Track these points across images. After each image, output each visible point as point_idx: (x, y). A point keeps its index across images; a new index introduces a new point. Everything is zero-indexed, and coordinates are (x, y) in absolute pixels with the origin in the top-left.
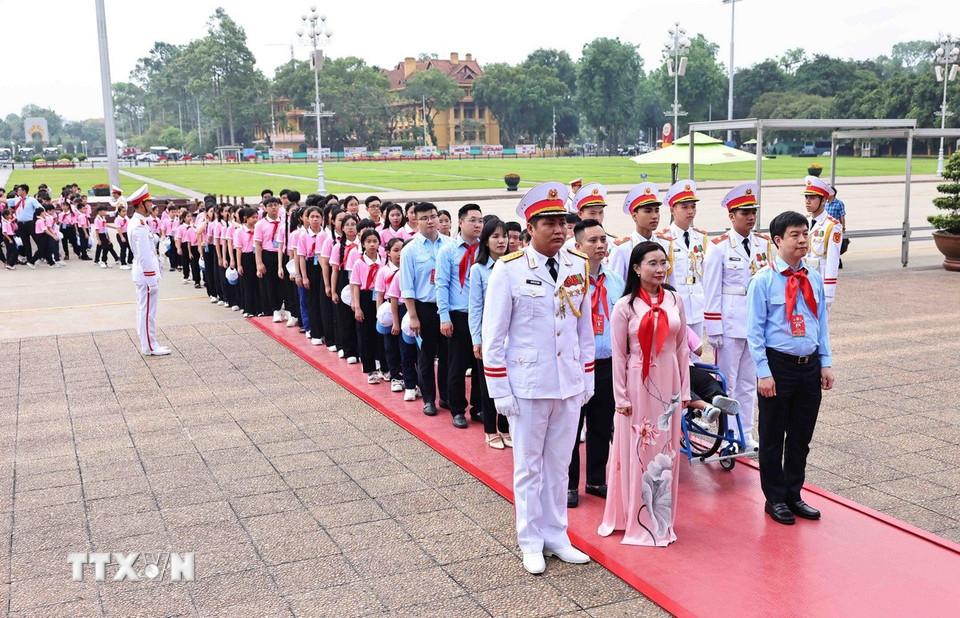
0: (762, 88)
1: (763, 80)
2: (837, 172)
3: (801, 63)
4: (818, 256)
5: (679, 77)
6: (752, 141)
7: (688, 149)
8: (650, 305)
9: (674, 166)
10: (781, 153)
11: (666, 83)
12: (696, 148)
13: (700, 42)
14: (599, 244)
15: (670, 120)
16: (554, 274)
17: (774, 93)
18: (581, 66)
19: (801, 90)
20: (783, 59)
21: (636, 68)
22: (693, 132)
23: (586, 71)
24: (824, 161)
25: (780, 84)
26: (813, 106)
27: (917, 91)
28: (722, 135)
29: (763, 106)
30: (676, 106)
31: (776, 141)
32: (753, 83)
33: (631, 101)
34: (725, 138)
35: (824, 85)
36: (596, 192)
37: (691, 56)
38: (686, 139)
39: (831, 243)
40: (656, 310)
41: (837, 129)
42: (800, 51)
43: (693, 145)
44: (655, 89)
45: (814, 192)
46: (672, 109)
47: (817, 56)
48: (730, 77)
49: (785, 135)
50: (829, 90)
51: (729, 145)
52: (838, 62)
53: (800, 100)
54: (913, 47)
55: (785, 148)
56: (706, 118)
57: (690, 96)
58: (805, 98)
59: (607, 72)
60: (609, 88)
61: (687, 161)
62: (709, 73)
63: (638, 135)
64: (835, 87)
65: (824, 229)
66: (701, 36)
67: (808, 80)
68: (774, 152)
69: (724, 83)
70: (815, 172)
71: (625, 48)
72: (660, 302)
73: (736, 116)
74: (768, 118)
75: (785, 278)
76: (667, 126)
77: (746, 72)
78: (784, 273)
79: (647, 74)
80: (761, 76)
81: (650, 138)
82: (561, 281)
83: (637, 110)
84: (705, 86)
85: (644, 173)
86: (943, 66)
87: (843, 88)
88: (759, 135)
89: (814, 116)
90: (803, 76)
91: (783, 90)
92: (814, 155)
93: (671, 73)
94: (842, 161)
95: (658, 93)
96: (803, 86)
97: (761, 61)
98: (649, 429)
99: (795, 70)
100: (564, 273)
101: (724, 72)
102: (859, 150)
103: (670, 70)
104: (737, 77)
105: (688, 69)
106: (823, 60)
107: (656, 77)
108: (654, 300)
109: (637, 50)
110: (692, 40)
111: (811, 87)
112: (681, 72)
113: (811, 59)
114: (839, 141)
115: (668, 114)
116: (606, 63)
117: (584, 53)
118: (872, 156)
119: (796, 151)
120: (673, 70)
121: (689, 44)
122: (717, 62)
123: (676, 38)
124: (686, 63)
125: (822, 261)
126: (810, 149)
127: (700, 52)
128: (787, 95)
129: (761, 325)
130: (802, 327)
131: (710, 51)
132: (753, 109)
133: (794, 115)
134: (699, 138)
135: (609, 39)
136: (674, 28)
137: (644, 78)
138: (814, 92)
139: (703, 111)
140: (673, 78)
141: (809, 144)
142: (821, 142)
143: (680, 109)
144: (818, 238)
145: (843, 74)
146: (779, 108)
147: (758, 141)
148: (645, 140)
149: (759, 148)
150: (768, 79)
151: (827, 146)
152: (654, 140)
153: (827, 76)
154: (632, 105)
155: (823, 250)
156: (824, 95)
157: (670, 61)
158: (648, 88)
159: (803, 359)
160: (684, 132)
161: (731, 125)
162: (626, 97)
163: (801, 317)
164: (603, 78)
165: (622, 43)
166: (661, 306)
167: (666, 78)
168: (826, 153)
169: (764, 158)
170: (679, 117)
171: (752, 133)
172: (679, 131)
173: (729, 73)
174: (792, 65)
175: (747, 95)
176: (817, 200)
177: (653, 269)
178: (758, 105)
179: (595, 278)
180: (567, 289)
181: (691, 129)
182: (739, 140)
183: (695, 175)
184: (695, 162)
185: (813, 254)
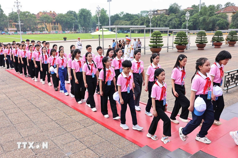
0: (116, 19)
1: (116, 18)
2: (131, 36)
3: (123, 15)
4: (129, 53)
5: (99, 17)
6: (114, 30)
7: (102, 32)
9: (99, 35)
10: (120, 33)
11: (97, 18)
12: (103, 32)
13: (103, 10)
15: (98, 26)
17: (118, 20)
18: (79, 14)
19: (124, 20)
20: (120, 14)
21: (90, 15)
22: (103, 28)
23: (80, 15)
24: (129, 34)
25: (119, 19)
26: (126, 23)
27: (145, 20)
28: (108, 29)
29: (116, 23)
30: (99, 23)
31: (119, 30)
32: (114, 18)
33: (89, 22)
34: (109, 29)
35: (128, 19)
37: (101, 13)
38: (101, 30)
39: (131, 50)
41: (131, 28)
42: (123, 12)
43: (103, 31)
44: (94, 19)
45: (128, 40)
46: (98, 23)
47: (126, 13)
48: (109, 17)
49: (121, 29)
50: (129, 20)
51: (110, 31)
52: (130, 14)
53: (124, 22)
54: (144, 12)
55: (121, 32)
56: (105, 25)
57: (102, 21)
58: (124, 21)
59: (84, 16)
60: (85, 19)
61: (102, 34)
62: (105, 16)
63: (91, 29)
64: (130, 19)
65: (130, 47)
66: (103, 9)
67: (125, 18)
68: (119, 32)
69: (108, 18)
70: (127, 36)
71: (88, 11)
73: (111, 25)
74: (117, 25)
76: (97, 27)
77: (113, 16)
79: (93, 16)
80: (116, 17)
81: (94, 30)
83: (91, 24)
84: (105, 19)
85: (93, 37)
86: (150, 15)
87: (132, 20)
88: (116, 29)
89: (126, 25)
90: (124, 17)
91: (120, 20)
92: (127, 33)
93: (97, 16)
94: (132, 34)
95: (95, 20)
96: (124, 19)
97: (116, 14)
99: (122, 16)
101: (108, 16)
102: (135, 32)
103: (97, 15)
104: (111, 17)
105: (101, 15)
106: (127, 14)
107: (94, 17)
109: (90, 11)
110: (102, 9)
111: (125, 19)
112: (100, 16)
113: (125, 14)
114: (131, 30)
115: (97, 24)
116: (84, 14)
117: (79, 12)
118: (137, 33)
119: (123, 32)
120: (98, 15)
121: (101, 10)
122: (107, 14)
123: (98, 9)
124: (101, 14)
125: (130, 54)
126: (126, 32)
127: (103, 12)
128: (121, 21)
131: (105, 12)
132: (114, 23)
133: (122, 25)
134: (104, 29)
135: (84, 9)
136: (98, 7)
137: (92, 17)
138: (126, 20)
139: (104, 24)
140: (98, 17)
141: (125, 31)
142: (128, 30)
143: (100, 24)
144: (129, 49)
145: (131, 17)
146: (119, 24)
147: (116, 30)
148: (93, 30)
149: (116, 31)
150: (117, 18)
151: (129, 31)
152: (95, 30)
153: (128, 17)
154: (90, 23)
155: (130, 51)
156: (128, 21)
157: (97, 13)
158: (93, 19)
160: (101, 28)
161: (110, 27)
162: (88, 21)
164: (83, 17)
165: (87, 10)
167: (97, 17)
168: (129, 33)
169: (117, 34)
170: (100, 25)
171: (114, 28)
172: (100, 28)
173: (109, 16)
174: (122, 15)
175: (113, 21)
176: (128, 42)
178: (115, 23)
181: (102, 27)
182: (112, 30)
183: (104, 37)
184: (104, 34)
185: (128, 52)
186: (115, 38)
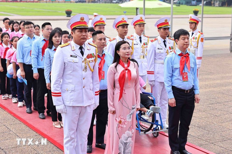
2: (204, 13)
4: (195, 47)
8: (124, 67)
9: (137, 9)
10: (182, 4)
14: (103, 41)
16: (82, 53)
36: (101, 19)
39: (200, 42)
40: (126, 69)
45: (193, 21)
51: (160, 0)
55: (184, 2)
61: (142, 7)
65: (197, 36)
70: (196, 13)
72: (128, 66)
75: (180, 57)
78: (179, 55)
82: (85, 56)
85: (125, 11)
92: (196, 5)
94: (207, 8)
98: (123, 121)
100: (86, 53)
102: (214, 4)
108: (126, 66)
118: (219, 6)
119: (188, 3)
125: (196, 50)
126: (194, 2)
129: (170, 76)
130: (187, 77)
144: (194, 40)
149: (172, 2)
151: (200, 2)
155: (196, 45)
159: (187, 91)
163: (186, 73)
166: (129, 68)
168: (200, 5)
169: (174, 6)
176: (194, 24)
177: (125, 51)
179: (101, 55)
180: (88, 60)
183: (145, 13)
184: (146, 7)
185: (192, 47)
186: (170, 16)
